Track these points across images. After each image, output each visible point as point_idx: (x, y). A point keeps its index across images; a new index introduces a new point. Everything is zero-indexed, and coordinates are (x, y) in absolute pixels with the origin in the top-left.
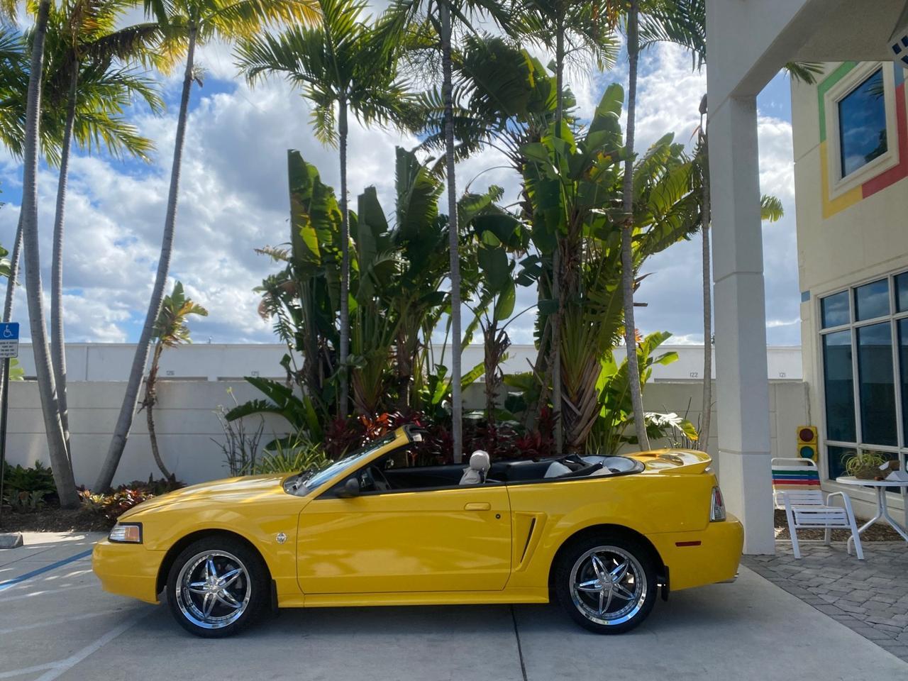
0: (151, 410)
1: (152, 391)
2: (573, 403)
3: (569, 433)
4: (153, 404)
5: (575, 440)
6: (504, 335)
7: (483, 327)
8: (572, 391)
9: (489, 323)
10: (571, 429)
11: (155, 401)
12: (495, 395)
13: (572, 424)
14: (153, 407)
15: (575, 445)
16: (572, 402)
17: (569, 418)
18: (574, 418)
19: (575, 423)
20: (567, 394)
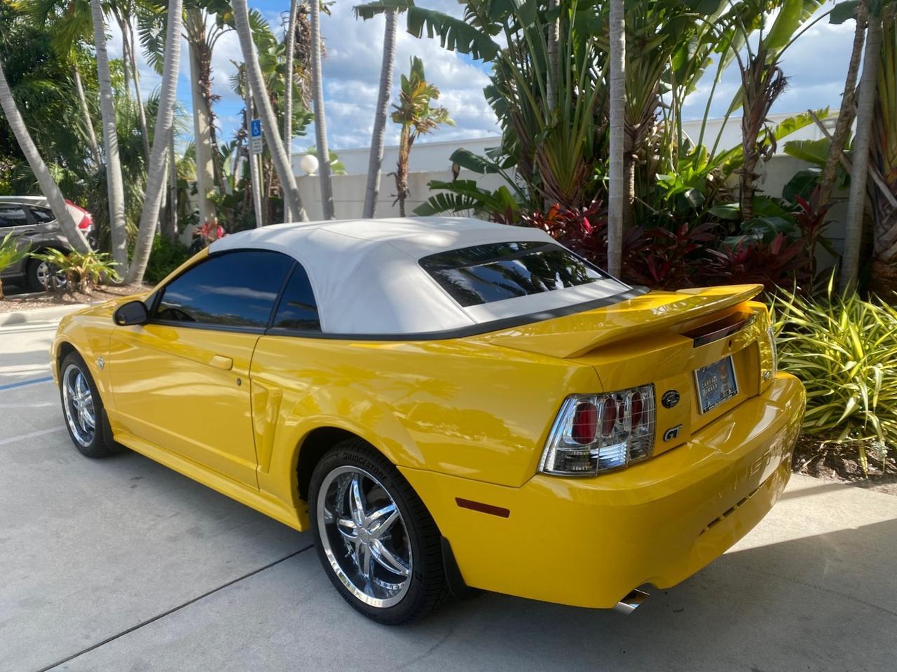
0: (403, 203)
1: (401, 183)
2: (889, 187)
3: (878, 238)
4: (405, 196)
5: (887, 249)
6: (776, 73)
7: (740, 63)
8: (890, 163)
9: (751, 55)
10: (882, 231)
11: (407, 193)
12: (754, 177)
13: (884, 221)
14: (405, 200)
15: (886, 259)
16: (886, 183)
17: (879, 213)
18: (888, 212)
19: (888, 221)
20: (881, 169)
